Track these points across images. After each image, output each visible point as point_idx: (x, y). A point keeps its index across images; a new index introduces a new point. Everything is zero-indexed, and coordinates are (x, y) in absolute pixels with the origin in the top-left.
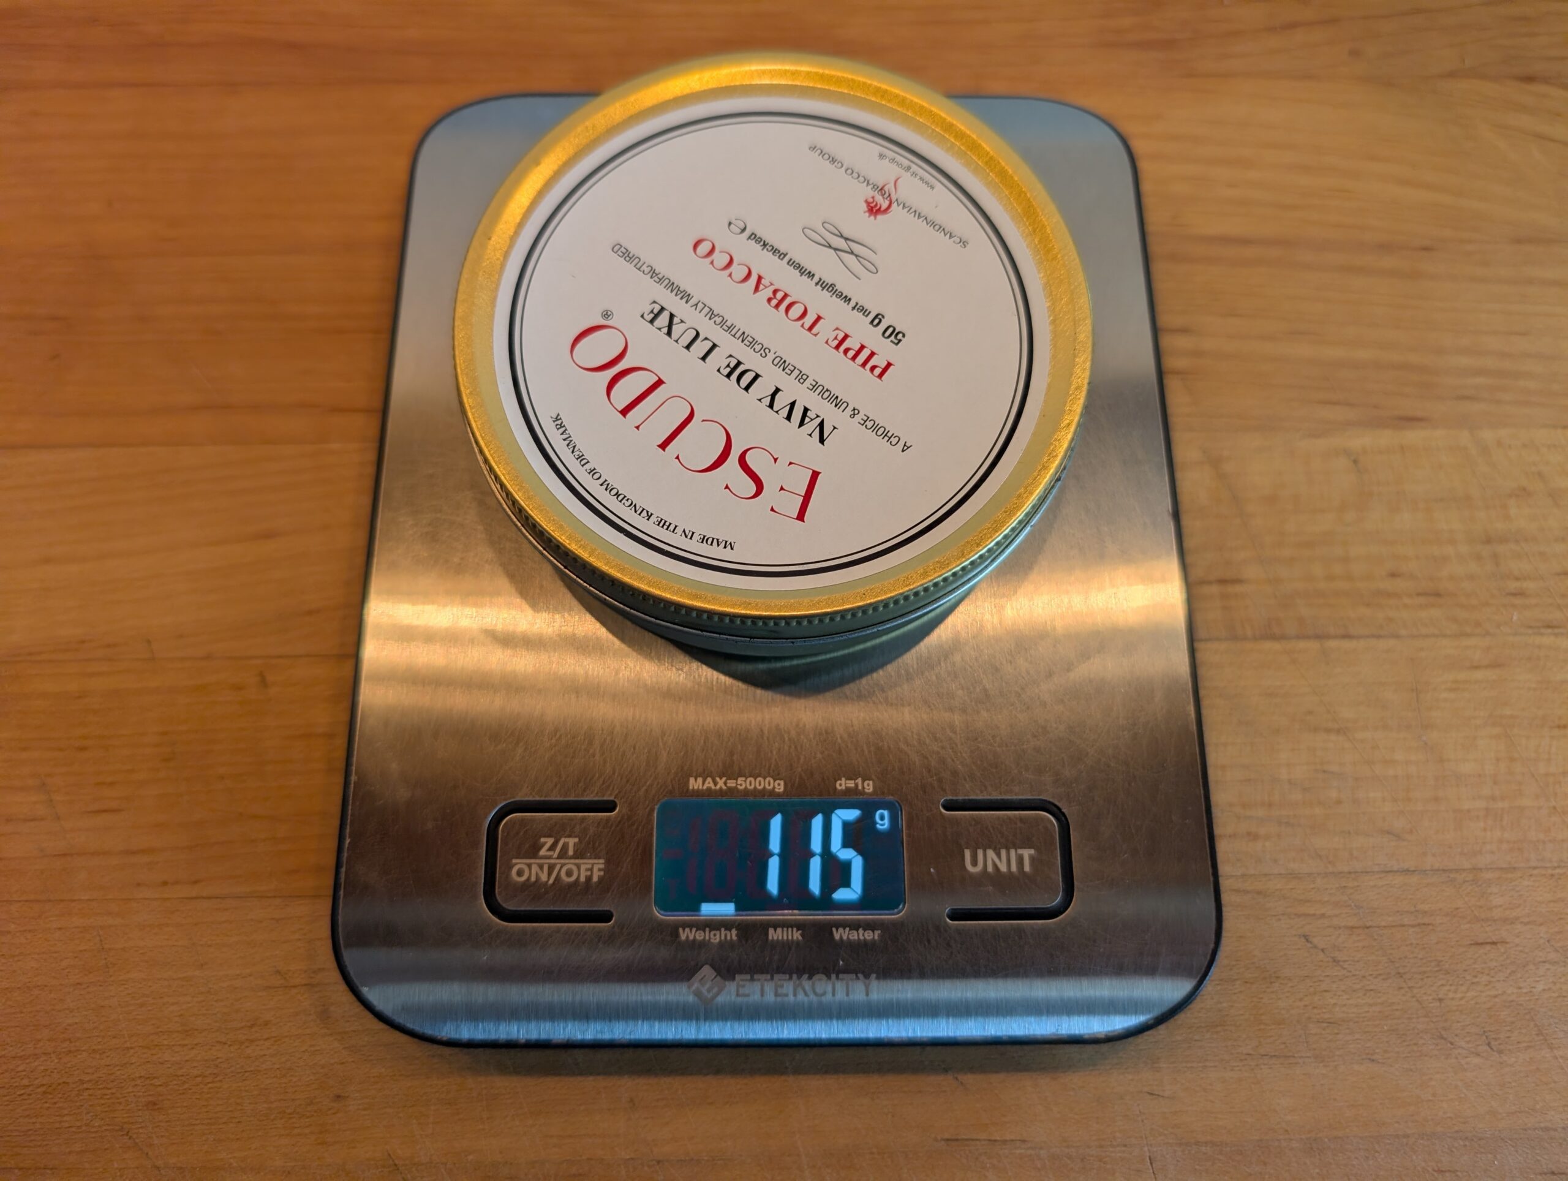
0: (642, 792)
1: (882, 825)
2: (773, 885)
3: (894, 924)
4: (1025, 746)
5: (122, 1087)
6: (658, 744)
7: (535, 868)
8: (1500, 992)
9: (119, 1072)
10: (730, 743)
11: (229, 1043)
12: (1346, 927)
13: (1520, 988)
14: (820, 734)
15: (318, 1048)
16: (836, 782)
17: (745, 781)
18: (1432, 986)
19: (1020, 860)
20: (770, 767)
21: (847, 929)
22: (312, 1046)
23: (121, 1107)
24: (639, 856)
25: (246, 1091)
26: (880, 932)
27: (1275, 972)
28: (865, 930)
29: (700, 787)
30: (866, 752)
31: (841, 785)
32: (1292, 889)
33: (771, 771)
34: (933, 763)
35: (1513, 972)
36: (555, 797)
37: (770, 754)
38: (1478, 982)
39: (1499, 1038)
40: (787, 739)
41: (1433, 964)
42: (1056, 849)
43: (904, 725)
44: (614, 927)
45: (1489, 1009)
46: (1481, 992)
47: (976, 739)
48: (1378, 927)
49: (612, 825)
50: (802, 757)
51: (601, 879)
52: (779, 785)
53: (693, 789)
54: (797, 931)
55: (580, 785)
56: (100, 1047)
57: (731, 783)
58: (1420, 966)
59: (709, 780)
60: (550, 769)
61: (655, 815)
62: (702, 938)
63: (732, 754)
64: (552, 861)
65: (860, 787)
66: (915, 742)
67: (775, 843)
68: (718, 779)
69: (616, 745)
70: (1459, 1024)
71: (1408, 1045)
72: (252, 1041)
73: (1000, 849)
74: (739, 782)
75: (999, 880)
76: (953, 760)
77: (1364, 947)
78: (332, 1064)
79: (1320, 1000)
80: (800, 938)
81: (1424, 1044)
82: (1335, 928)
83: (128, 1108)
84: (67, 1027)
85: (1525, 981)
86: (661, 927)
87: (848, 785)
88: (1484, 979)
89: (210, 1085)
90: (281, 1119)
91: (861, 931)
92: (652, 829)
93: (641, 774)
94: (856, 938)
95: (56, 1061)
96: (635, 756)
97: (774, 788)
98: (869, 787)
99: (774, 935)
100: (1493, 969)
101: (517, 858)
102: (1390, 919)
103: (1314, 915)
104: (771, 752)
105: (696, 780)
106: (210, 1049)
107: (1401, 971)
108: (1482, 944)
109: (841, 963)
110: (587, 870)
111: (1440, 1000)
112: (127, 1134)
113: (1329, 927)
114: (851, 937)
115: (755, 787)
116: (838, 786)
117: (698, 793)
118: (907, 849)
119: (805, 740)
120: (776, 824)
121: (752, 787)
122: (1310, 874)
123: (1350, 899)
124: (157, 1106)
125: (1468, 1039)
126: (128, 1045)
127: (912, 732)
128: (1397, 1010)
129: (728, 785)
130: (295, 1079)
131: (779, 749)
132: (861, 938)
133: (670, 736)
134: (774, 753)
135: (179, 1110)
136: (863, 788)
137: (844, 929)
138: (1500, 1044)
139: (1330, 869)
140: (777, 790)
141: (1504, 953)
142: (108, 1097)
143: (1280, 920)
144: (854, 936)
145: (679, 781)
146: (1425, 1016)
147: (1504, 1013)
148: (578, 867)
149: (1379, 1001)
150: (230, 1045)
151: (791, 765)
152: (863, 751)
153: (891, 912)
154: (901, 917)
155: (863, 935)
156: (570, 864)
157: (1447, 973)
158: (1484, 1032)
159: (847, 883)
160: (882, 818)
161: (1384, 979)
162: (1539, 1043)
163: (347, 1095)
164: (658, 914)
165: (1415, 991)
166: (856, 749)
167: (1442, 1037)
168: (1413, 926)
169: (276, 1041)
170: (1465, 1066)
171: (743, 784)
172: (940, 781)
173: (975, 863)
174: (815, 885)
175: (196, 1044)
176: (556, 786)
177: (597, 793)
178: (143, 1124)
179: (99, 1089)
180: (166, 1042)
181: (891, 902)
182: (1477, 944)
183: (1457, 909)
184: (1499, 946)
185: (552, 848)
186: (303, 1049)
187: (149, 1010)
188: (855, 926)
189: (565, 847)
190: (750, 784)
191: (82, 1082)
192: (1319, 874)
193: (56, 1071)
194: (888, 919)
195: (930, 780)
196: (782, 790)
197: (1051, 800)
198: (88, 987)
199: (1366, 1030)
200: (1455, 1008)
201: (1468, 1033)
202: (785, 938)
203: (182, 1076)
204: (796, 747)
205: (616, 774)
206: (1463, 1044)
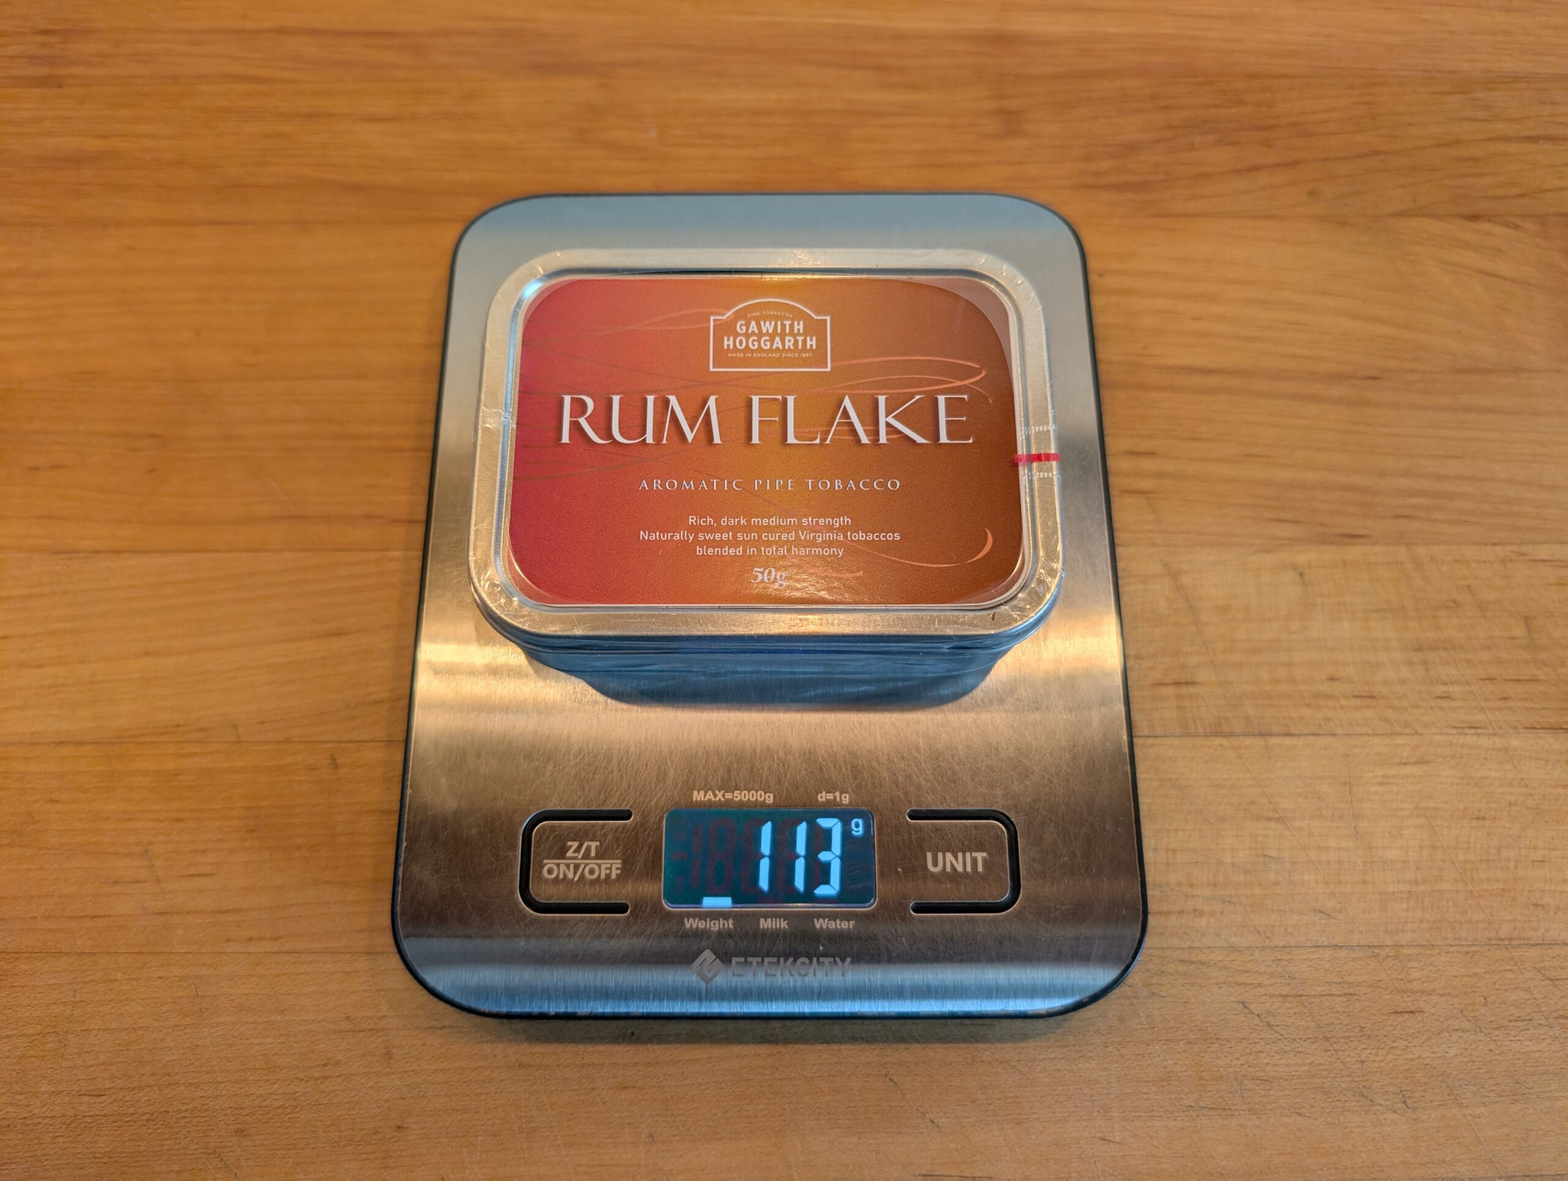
0: (653, 803)
1: (857, 832)
2: (764, 883)
3: (866, 916)
4: (979, 765)
5: (214, 1116)
6: (666, 763)
7: (563, 868)
8: (1416, 1056)
9: (211, 1103)
10: (727, 762)
11: (306, 1079)
12: (1280, 995)
13: (1434, 1053)
14: (805, 754)
15: (382, 1085)
16: (817, 794)
17: (740, 794)
18: (1355, 1049)
19: (974, 861)
20: (761, 782)
21: (827, 920)
22: (377, 1082)
23: (213, 1134)
24: (651, 858)
25: (320, 1121)
26: (854, 922)
27: (1215, 1035)
28: (841, 920)
29: (702, 799)
30: (844, 770)
31: (821, 797)
32: (1232, 960)
33: (762, 786)
34: (901, 779)
35: (1429, 1038)
36: (580, 807)
37: (761, 771)
38: (1397, 1047)
39: (1415, 1097)
40: (776, 758)
41: (1359, 1029)
42: (1005, 853)
43: (876, 746)
44: (629, 918)
45: (1406, 1071)
46: (1400, 1055)
47: (938, 758)
48: (1308, 996)
49: (628, 831)
50: (789, 774)
51: (619, 876)
52: (769, 797)
53: (696, 801)
54: (784, 921)
55: (601, 797)
56: (195, 1081)
57: (729, 796)
58: (1345, 1032)
59: (710, 792)
60: (575, 783)
61: (664, 822)
62: (704, 926)
63: (729, 771)
64: (577, 861)
65: (838, 799)
66: (885, 761)
67: (766, 847)
68: (717, 792)
69: (631, 763)
70: (1378, 1084)
71: (1333, 1101)
72: (326, 1078)
73: (957, 852)
74: (735, 795)
75: (955, 877)
76: (918, 777)
77: (1295, 1013)
78: (394, 1099)
79: (1254, 1059)
80: (787, 927)
81: (1346, 1101)
82: (1270, 996)
83: (220, 1134)
84: (168, 1063)
85: (1439, 1047)
86: (669, 916)
87: (828, 798)
88: (1403, 1043)
89: (291, 1115)
90: (350, 1145)
91: (838, 921)
92: (662, 833)
93: (653, 787)
94: (834, 927)
95: (158, 1092)
96: (647, 772)
97: (765, 799)
98: (846, 799)
99: (765, 924)
100: (1411, 1036)
101: (548, 859)
102: (1320, 989)
103: (1251, 984)
104: (763, 769)
105: (699, 793)
106: (290, 1084)
107: (1328, 1036)
108: (1401, 1012)
109: (821, 948)
110: (607, 869)
111: (1362, 1062)
112: (218, 1157)
113: (1265, 995)
114: (829, 926)
115: (749, 800)
116: (820, 800)
117: (700, 804)
118: (878, 852)
119: (791, 759)
120: (767, 830)
121: (747, 798)
122: (1248, 948)
123: (1284, 970)
124: (245, 1133)
125: (1385, 1097)
126: (220, 1079)
127: (883, 753)
128: (1323, 1070)
129: (726, 797)
130: (362, 1112)
131: (769, 767)
132: (839, 927)
133: (677, 755)
134: (765, 769)
135: (263, 1136)
136: (841, 800)
137: (824, 919)
138: (1415, 1102)
139: (1268, 943)
140: (767, 802)
141: (1421, 1021)
142: (203, 1124)
143: (1221, 987)
144: (833, 925)
145: (684, 793)
146: (1349, 1076)
147: (1419, 1075)
148: (599, 866)
149: (1308, 1061)
150: (307, 1081)
151: (779, 781)
152: (840, 768)
153: (864, 905)
154: (873, 910)
155: (840, 925)
156: (592, 864)
157: (1369, 1037)
158: (1401, 1091)
159: (827, 881)
160: (857, 825)
161: (1312, 1042)
162: (1450, 1102)
163: (406, 1126)
164: (667, 906)
165: (1341, 1053)
166: (835, 767)
167: (1363, 1095)
168: (1340, 996)
169: (345, 1078)
170: (1383, 1121)
171: (739, 796)
172: (906, 794)
173: (935, 864)
174: (799, 883)
175: (278, 1080)
176: (580, 798)
177: (615, 804)
178: (232, 1149)
179: (195, 1117)
180: (251, 1078)
181: (863, 896)
182: (1397, 1012)
183: (1380, 981)
184: (1417, 1014)
185: (578, 850)
186: (369, 1085)
187: (238, 1050)
188: (833, 917)
189: (588, 849)
190: (745, 797)
191: (179, 1111)
192: (1257, 947)
193: (157, 1101)
194: (861, 911)
195: (898, 793)
196: (771, 801)
197: (1001, 811)
198: (185, 1028)
199: (1296, 1087)
200: (1375, 1069)
201: (1387, 1092)
202: (774, 927)
203: (266, 1106)
204: (784, 765)
205: (631, 789)
206: (1382, 1102)
